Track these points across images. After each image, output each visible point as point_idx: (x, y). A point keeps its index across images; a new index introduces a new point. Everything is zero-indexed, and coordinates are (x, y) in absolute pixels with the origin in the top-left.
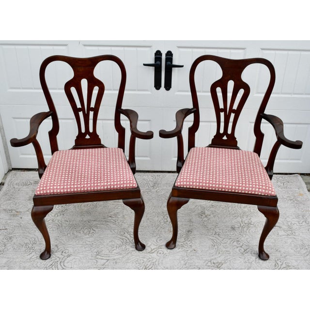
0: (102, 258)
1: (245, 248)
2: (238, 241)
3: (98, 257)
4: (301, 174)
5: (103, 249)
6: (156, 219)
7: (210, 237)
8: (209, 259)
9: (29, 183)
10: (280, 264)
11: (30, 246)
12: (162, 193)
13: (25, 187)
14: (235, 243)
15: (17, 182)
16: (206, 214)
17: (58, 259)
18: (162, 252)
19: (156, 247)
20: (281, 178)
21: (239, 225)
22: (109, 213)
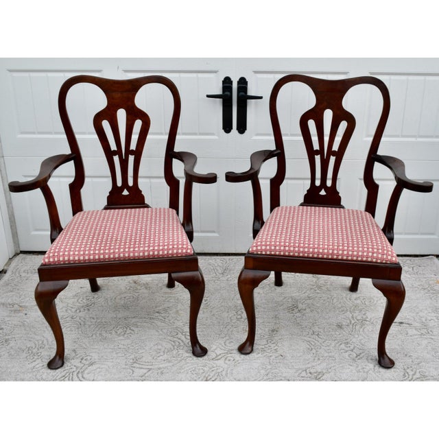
0: (141, 366)
1: (358, 353)
2: (347, 343)
3: (135, 365)
5: (144, 354)
6: (225, 315)
7: (305, 338)
8: (304, 367)
10: (411, 373)
11: (34, 351)
14: (343, 346)
15: (25, 268)
16: (299, 309)
17: (75, 368)
18: (232, 359)
19: (223, 352)
20: (408, 262)
21: (349, 321)
22: (156, 307)
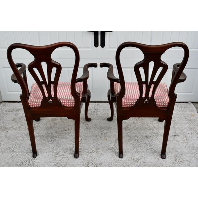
0: (59, 156)
1: (155, 150)
2: (150, 145)
3: (56, 155)
4: (193, 102)
5: (60, 151)
6: (96, 131)
7: (132, 143)
8: (131, 156)
9: (13, 110)
10: (178, 159)
11: (12, 149)
12: (100, 115)
13: (10, 113)
14: (148, 146)
15: (5, 109)
16: (129, 128)
17: (30, 157)
18: (99, 152)
19: (95, 149)
20: (179, 105)
21: (151, 135)
22: (65, 128)
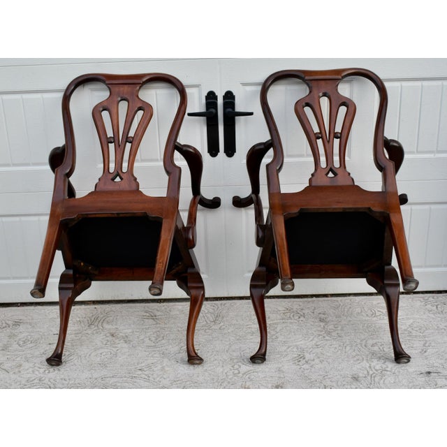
9: (4, 325)
16: (307, 359)
20: (431, 299)
21: (366, 372)
22: (138, 364)
